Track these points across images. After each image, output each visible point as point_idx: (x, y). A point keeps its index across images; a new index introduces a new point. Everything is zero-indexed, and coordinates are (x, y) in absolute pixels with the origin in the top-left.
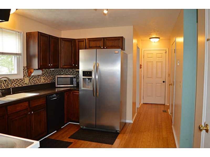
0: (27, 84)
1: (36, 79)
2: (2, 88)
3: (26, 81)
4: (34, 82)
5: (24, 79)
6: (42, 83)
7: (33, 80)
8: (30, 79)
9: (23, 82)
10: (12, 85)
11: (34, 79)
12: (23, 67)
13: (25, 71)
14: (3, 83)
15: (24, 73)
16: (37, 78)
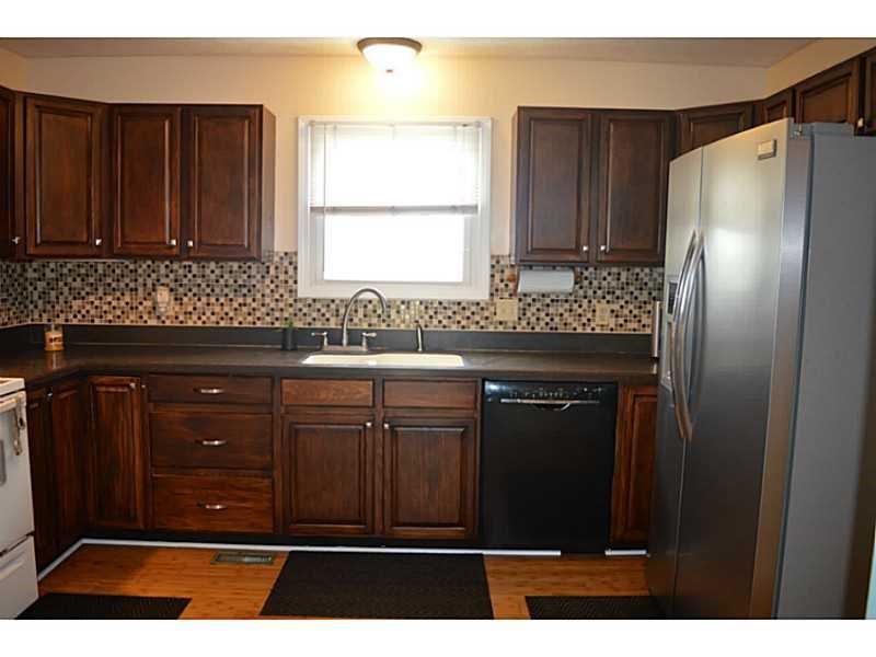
0: (510, 325)
1: (561, 310)
2: (391, 328)
3: (504, 311)
4: (548, 319)
5: (494, 304)
6: (598, 331)
7: (542, 315)
8: (529, 305)
9: (486, 314)
10: (435, 322)
11: (551, 310)
12: (492, 257)
13: (502, 271)
14: (398, 312)
15: (492, 281)
16: (567, 306)
